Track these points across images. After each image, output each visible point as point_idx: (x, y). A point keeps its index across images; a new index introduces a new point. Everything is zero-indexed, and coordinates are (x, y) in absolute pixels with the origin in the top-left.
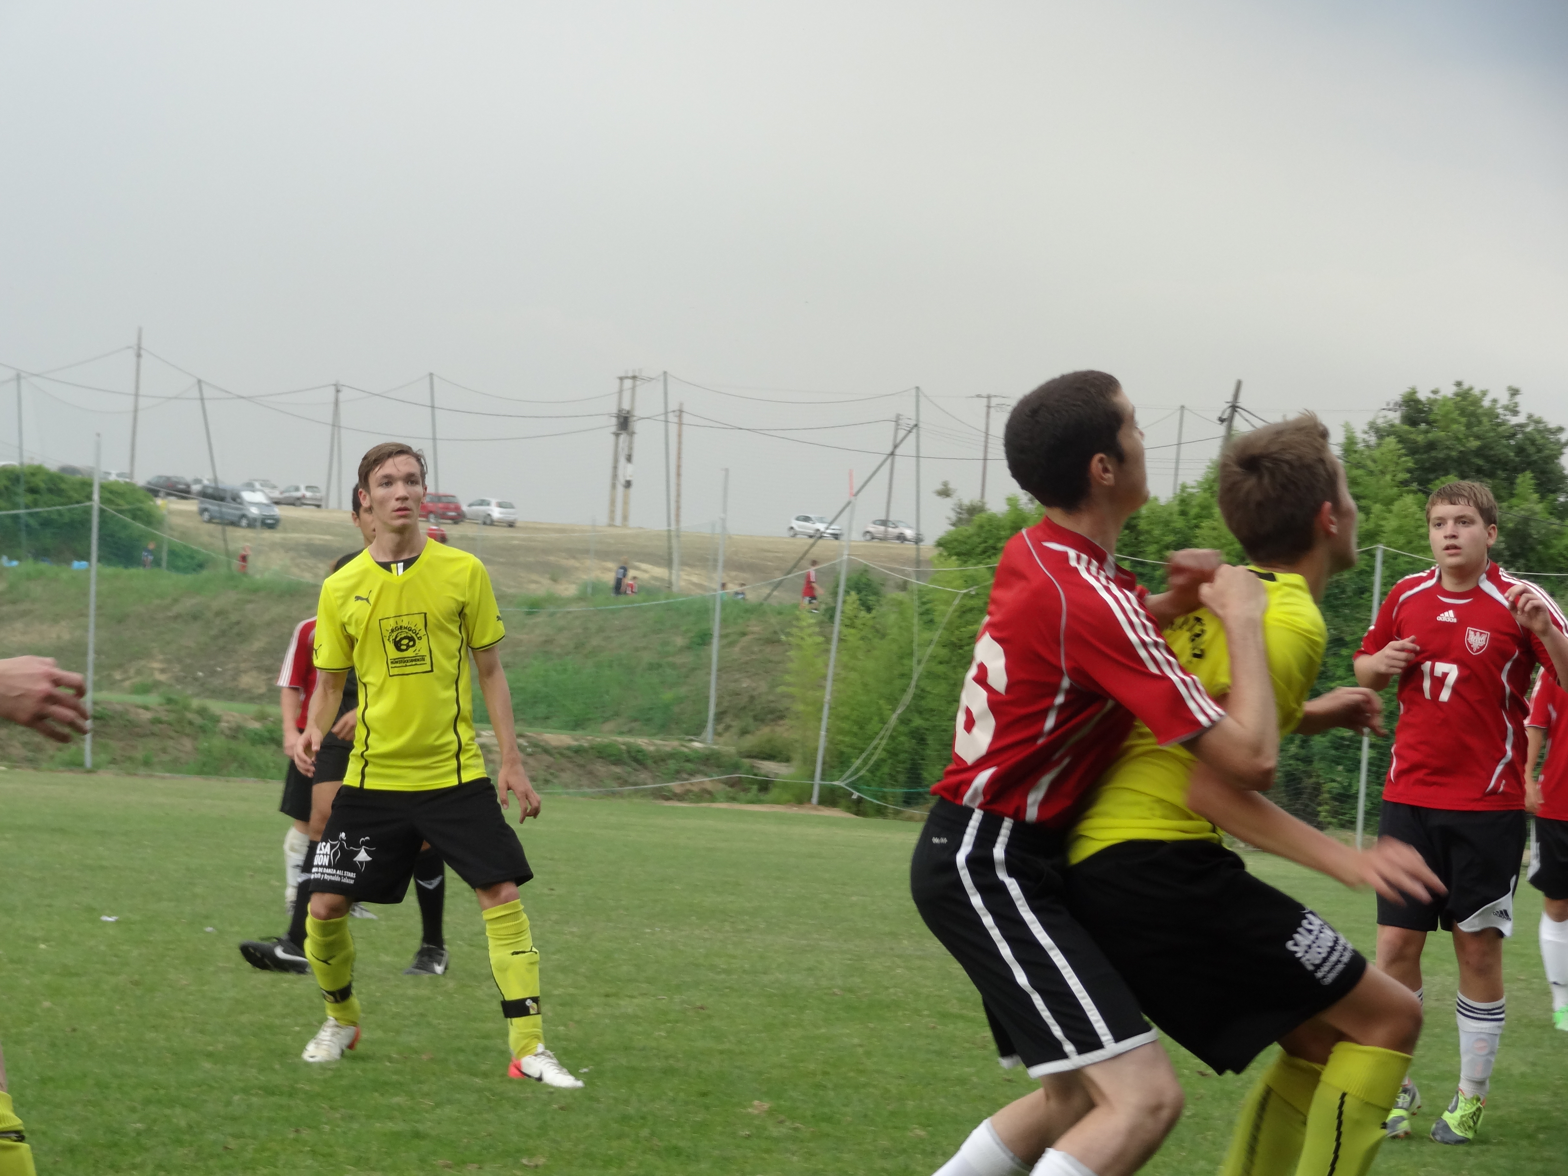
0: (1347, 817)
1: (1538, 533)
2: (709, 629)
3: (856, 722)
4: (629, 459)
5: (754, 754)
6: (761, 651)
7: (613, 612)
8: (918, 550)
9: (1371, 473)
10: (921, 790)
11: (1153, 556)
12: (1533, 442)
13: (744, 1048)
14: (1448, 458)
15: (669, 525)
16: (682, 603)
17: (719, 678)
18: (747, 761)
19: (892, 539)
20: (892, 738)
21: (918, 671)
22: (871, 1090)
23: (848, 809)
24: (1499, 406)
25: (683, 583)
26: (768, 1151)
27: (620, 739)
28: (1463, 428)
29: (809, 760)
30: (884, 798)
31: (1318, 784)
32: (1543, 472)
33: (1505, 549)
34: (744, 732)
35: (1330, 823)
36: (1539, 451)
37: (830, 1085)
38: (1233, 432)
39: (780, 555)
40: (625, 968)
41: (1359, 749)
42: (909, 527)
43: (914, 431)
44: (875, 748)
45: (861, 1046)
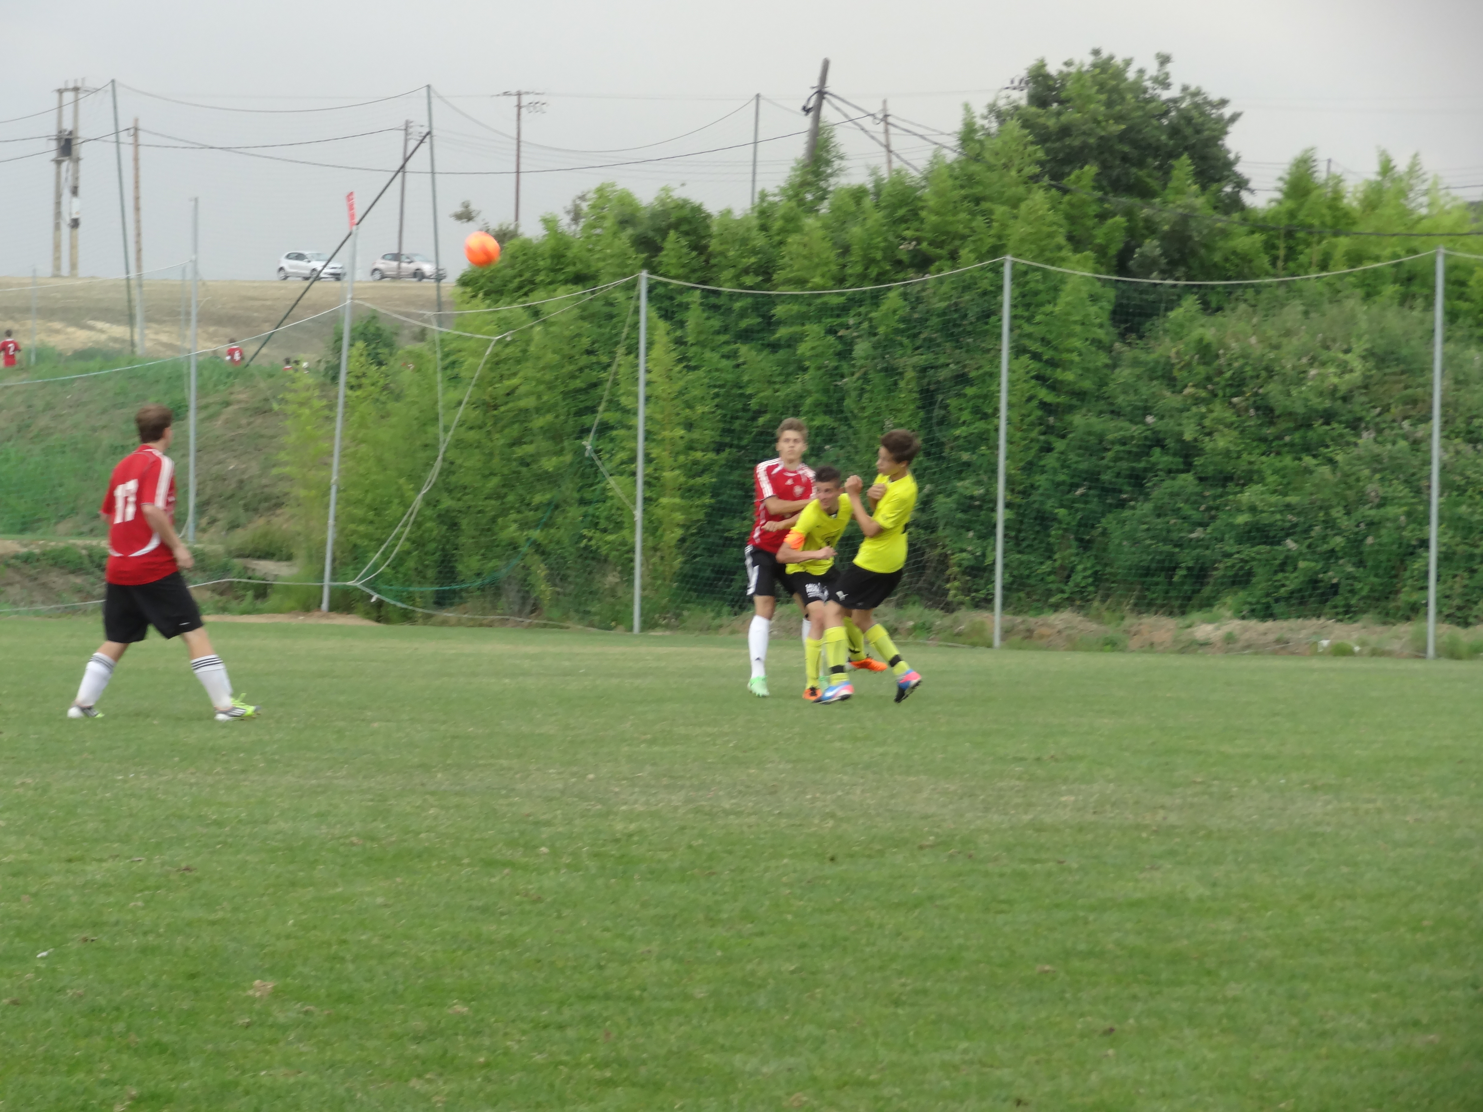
0: (981, 595)
1: (1200, 233)
2: (184, 399)
3: (370, 507)
4: (75, 191)
5: (247, 552)
6: (249, 424)
7: (63, 384)
8: (439, 288)
9: (991, 168)
10: (455, 587)
11: (729, 284)
12: (1189, 120)
13: (242, 916)
14: (1084, 146)
15: (128, 272)
16: (149, 368)
17: (198, 459)
18: (238, 562)
19: (407, 276)
20: (418, 524)
21: (445, 440)
22: (401, 960)
23: (367, 615)
24: (1146, 77)
25: (148, 344)
26: (273, 1041)
27: (80, 542)
28: (1102, 109)
29: (316, 556)
30: (410, 598)
31: (946, 556)
32: (1203, 158)
33: (1161, 255)
34: (233, 526)
35: (962, 603)
36: (1198, 132)
37: (348, 957)
38: (821, 125)
39: (269, 303)
40: (91, 825)
41: (993, 510)
42: (428, 261)
43: (427, 140)
44: (398, 538)
45: (386, 906)
